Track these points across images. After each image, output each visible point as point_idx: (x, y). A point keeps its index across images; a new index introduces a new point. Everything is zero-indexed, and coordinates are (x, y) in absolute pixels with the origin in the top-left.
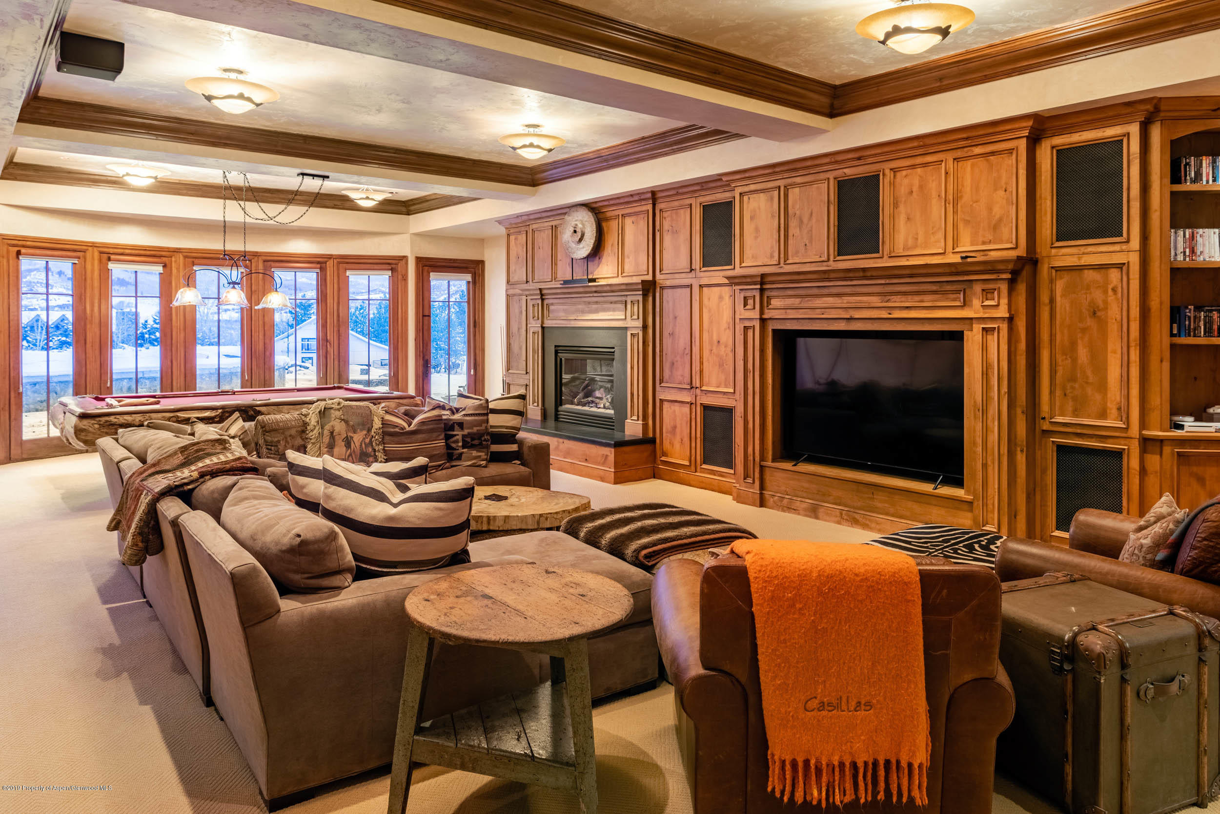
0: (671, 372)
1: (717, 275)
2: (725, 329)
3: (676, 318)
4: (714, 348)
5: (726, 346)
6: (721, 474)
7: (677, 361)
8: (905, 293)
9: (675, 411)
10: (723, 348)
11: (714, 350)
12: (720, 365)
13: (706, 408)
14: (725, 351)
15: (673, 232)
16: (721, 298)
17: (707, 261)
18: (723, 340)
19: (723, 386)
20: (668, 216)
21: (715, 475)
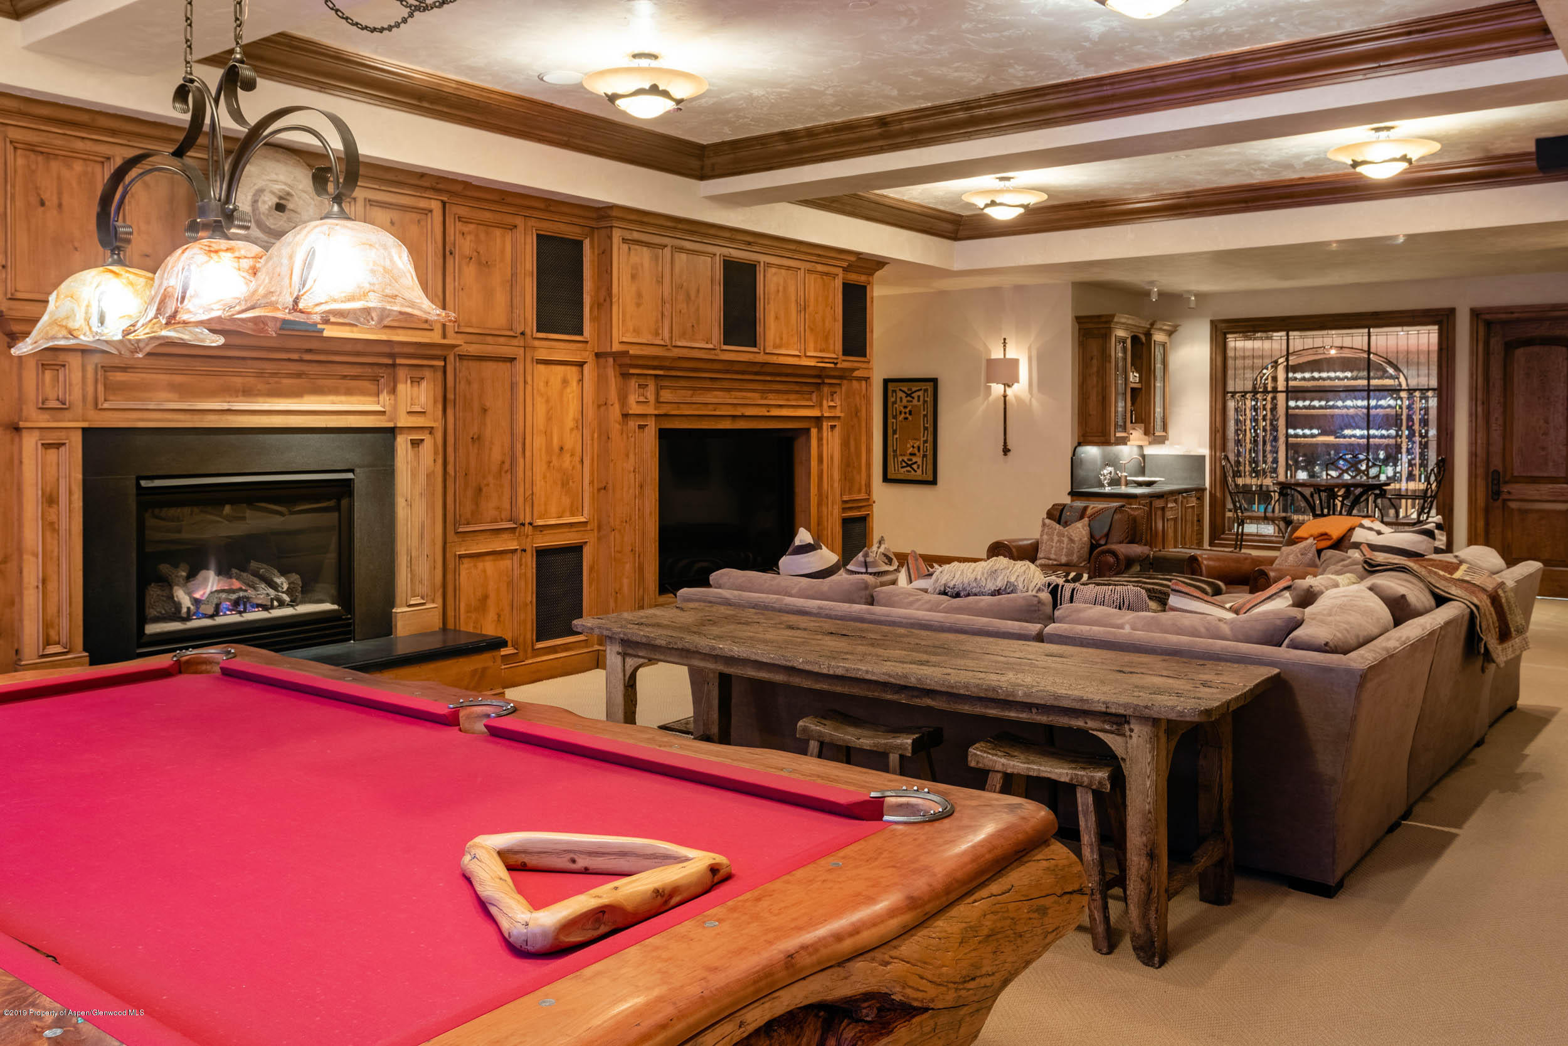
0: (477, 504)
1: (559, 347)
2: (572, 430)
3: (485, 410)
4: (554, 459)
5: (572, 455)
6: (566, 647)
7: (488, 485)
8: (778, 392)
9: (484, 571)
10: (567, 458)
11: (555, 462)
12: (563, 485)
13: (541, 553)
14: (571, 462)
15: (479, 263)
16: (565, 382)
17: (545, 324)
18: (568, 446)
19: (568, 513)
20: (469, 233)
21: (556, 652)
